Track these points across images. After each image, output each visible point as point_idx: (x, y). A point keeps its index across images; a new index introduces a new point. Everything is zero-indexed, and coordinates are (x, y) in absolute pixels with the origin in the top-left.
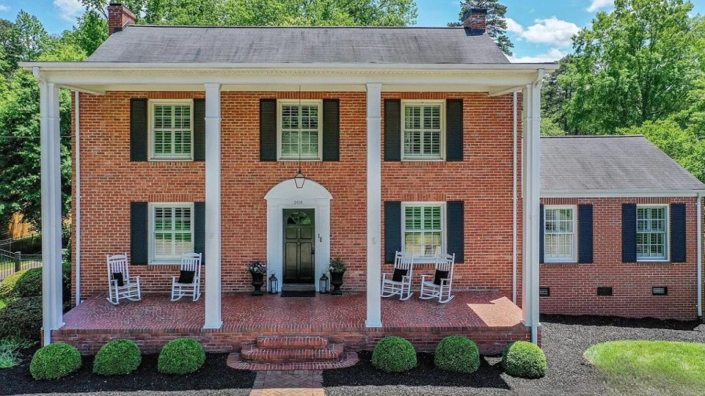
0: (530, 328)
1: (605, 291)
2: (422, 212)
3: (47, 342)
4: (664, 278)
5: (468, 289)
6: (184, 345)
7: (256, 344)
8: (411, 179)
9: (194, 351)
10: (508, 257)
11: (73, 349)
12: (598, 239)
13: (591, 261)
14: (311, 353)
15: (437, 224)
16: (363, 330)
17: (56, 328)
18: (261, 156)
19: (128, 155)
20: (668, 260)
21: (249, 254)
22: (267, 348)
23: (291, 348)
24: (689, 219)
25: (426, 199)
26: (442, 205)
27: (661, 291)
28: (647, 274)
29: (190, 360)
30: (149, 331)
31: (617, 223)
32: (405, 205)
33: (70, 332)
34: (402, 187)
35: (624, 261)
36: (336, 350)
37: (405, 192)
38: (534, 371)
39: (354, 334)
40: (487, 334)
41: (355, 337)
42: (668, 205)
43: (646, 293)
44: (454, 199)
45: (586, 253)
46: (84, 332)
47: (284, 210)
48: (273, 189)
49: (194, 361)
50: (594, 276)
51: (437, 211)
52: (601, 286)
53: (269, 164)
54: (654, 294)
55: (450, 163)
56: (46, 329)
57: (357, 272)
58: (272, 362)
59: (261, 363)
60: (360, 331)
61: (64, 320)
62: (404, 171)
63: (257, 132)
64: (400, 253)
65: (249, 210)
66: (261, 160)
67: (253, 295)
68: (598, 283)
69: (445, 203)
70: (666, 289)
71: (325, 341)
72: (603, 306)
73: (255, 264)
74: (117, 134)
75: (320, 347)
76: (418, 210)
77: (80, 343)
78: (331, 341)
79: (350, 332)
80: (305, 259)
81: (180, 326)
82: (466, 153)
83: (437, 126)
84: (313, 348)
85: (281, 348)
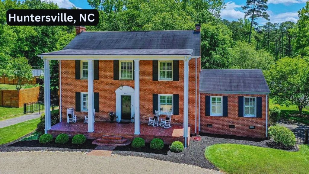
0: (184, 137)
1: (232, 127)
2: (166, 97)
3: (46, 133)
4: (254, 123)
5: (180, 124)
6: (79, 136)
7: (102, 138)
8: (162, 87)
9: (82, 138)
10: (194, 114)
11: (51, 136)
12: (230, 108)
13: (227, 116)
14: (116, 141)
15: (171, 102)
16: (133, 135)
17: (48, 130)
18: (114, 78)
19: (75, 77)
20: (256, 117)
21: (110, 109)
22: (104, 139)
23: (111, 139)
24: (263, 103)
25: (166, 93)
26: (172, 95)
27: (252, 127)
28: (248, 121)
29: (80, 141)
30: (73, 132)
31: (236, 103)
32: (159, 95)
33: (52, 131)
34: (158, 89)
35: (239, 116)
36: (124, 140)
37: (159, 91)
38: (177, 150)
39: (131, 136)
40: (171, 138)
41: (131, 137)
42: (256, 97)
43: (247, 128)
44: (176, 94)
45: (225, 113)
46: (56, 131)
47: (122, 96)
48: (117, 89)
49: (81, 141)
50: (228, 121)
51: (171, 97)
52: (231, 125)
53: (117, 81)
54: (250, 128)
55: (174, 82)
56: (45, 130)
57: (144, 117)
58: (104, 143)
59: (101, 143)
60: (132, 135)
61: (51, 128)
62: (159, 84)
63: (113, 70)
64: (157, 111)
65: (111, 96)
66: (114, 80)
67: (110, 122)
68: (230, 124)
69: (173, 95)
70: (254, 126)
71: (121, 137)
72: (231, 131)
73: (111, 113)
74: (72, 71)
75: (119, 139)
76: (164, 97)
77: (55, 134)
78: (123, 138)
79: (129, 136)
80: (128, 111)
81: (82, 131)
82: (179, 79)
83: (171, 69)
84: (117, 139)
85: (108, 139)
